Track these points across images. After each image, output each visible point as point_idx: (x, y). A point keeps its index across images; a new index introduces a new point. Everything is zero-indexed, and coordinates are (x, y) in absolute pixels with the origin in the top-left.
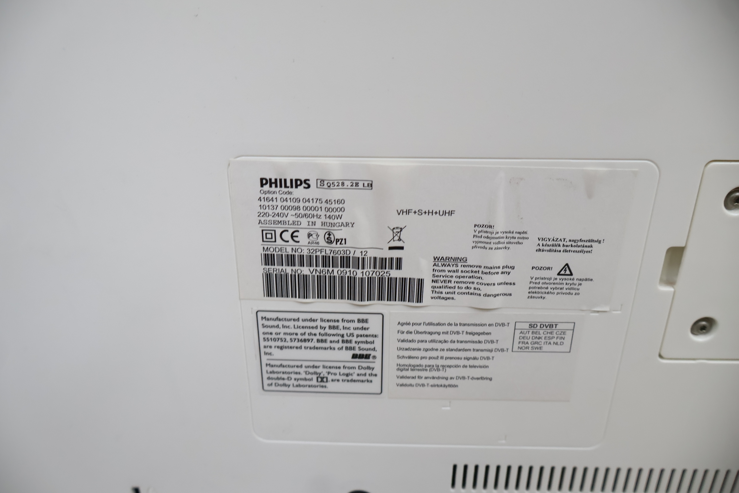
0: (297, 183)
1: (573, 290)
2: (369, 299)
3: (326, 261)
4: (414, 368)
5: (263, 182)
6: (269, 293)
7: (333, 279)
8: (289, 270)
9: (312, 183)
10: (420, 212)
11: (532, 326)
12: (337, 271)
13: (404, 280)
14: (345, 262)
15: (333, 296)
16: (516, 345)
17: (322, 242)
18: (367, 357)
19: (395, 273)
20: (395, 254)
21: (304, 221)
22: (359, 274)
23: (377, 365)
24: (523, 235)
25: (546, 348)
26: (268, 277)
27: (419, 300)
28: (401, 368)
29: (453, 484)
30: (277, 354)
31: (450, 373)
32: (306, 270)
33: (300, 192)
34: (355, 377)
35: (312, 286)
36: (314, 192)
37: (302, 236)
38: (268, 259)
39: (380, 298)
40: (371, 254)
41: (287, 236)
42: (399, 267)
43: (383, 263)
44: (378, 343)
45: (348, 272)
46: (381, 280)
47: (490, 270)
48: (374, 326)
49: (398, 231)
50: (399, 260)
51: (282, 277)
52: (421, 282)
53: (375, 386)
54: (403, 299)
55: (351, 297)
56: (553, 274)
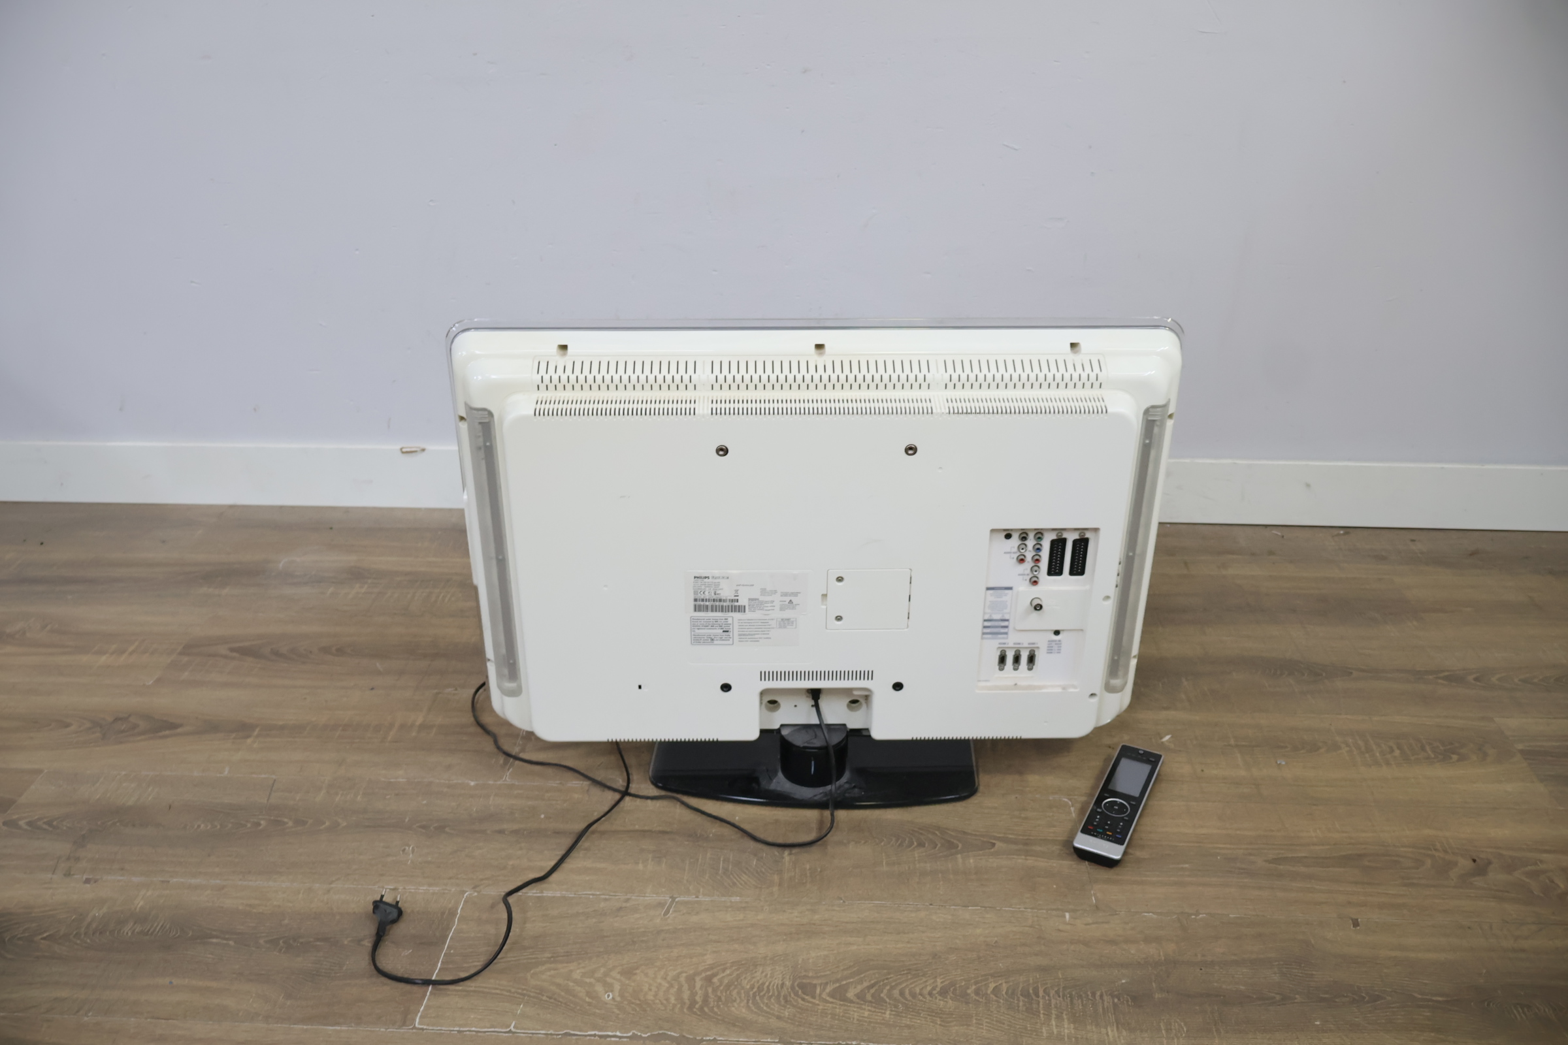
0: (706, 578)
1: (794, 608)
2: (728, 611)
3: (714, 600)
4: (744, 635)
5: (695, 578)
6: (695, 611)
7: (716, 606)
8: (702, 603)
9: (710, 578)
10: (743, 585)
11: (782, 620)
12: (717, 603)
13: (739, 606)
14: (720, 600)
15: (716, 611)
16: (778, 626)
17: (713, 594)
18: (728, 631)
19: (736, 604)
20: (736, 598)
21: (707, 589)
22: (725, 604)
23: (731, 634)
24: (775, 592)
25: (788, 627)
26: (695, 606)
27: (744, 612)
28: (740, 635)
29: (761, 680)
30: (697, 631)
31: (756, 636)
32: (707, 603)
33: (706, 580)
34: (724, 639)
35: (710, 608)
36: (710, 580)
37: (707, 593)
38: (696, 600)
39: (732, 611)
40: (729, 598)
41: (702, 593)
42: (737, 601)
43: (732, 601)
44: (731, 626)
45: (721, 603)
46: (732, 606)
47: (766, 602)
48: (730, 621)
49: (737, 591)
50: (737, 600)
51: (700, 606)
52: (745, 606)
53: (731, 642)
54: (739, 611)
55: (722, 611)
56: (787, 603)
